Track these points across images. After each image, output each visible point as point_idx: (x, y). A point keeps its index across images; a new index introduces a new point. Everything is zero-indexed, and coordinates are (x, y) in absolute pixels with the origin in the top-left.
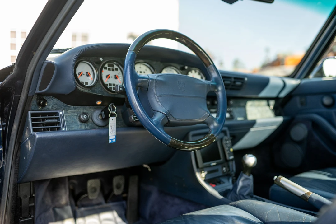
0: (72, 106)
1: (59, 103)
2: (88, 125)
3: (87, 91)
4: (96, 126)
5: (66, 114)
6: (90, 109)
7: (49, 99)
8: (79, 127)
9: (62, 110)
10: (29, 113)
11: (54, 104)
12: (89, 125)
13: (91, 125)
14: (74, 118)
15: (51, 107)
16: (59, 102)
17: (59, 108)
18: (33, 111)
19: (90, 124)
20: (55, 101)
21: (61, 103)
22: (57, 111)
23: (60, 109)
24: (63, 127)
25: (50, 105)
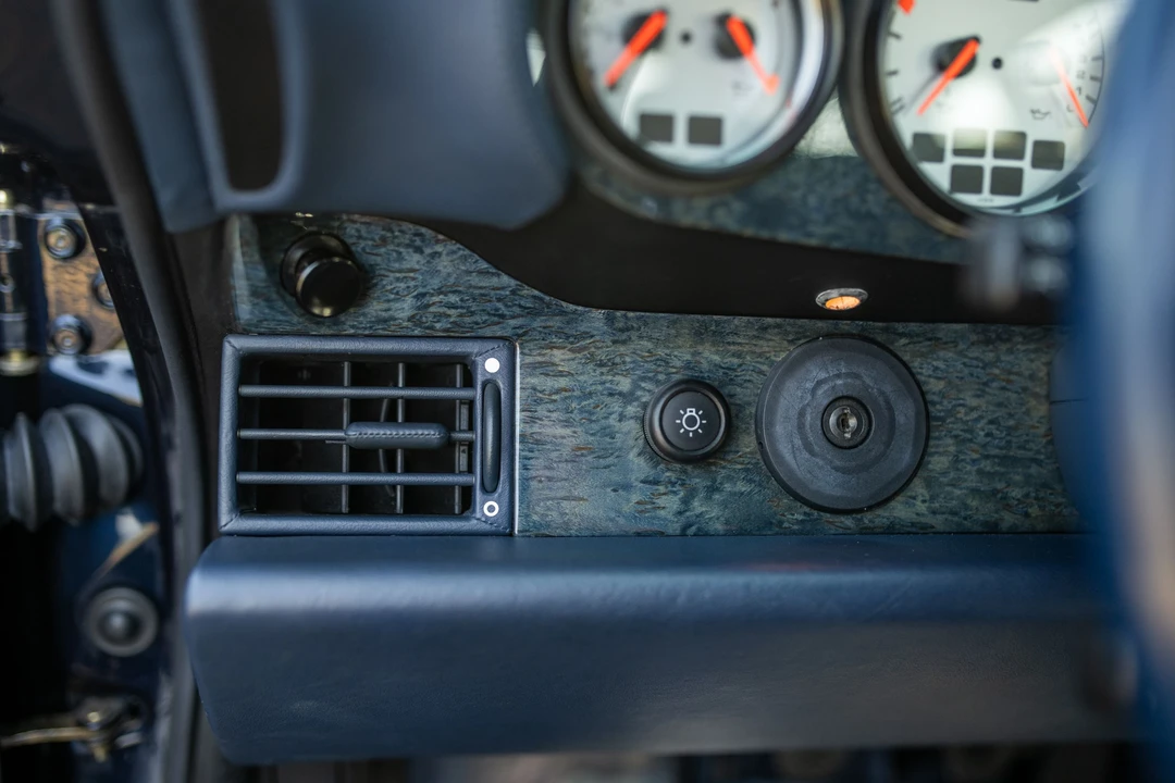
0: (598, 314)
1: (475, 280)
2: (713, 489)
3: (692, 213)
4: (786, 501)
5: (534, 381)
6: (764, 346)
7: (384, 240)
8: (635, 498)
9: (508, 343)
10: (233, 346)
11: (435, 283)
12: (728, 487)
13: (742, 487)
14: (600, 412)
15: (404, 309)
16: (481, 272)
17: (477, 318)
18: (261, 334)
19: (729, 478)
20: (445, 265)
21: (495, 281)
22: (461, 348)
23: (488, 332)
24: (489, 490)
25: (399, 297)
